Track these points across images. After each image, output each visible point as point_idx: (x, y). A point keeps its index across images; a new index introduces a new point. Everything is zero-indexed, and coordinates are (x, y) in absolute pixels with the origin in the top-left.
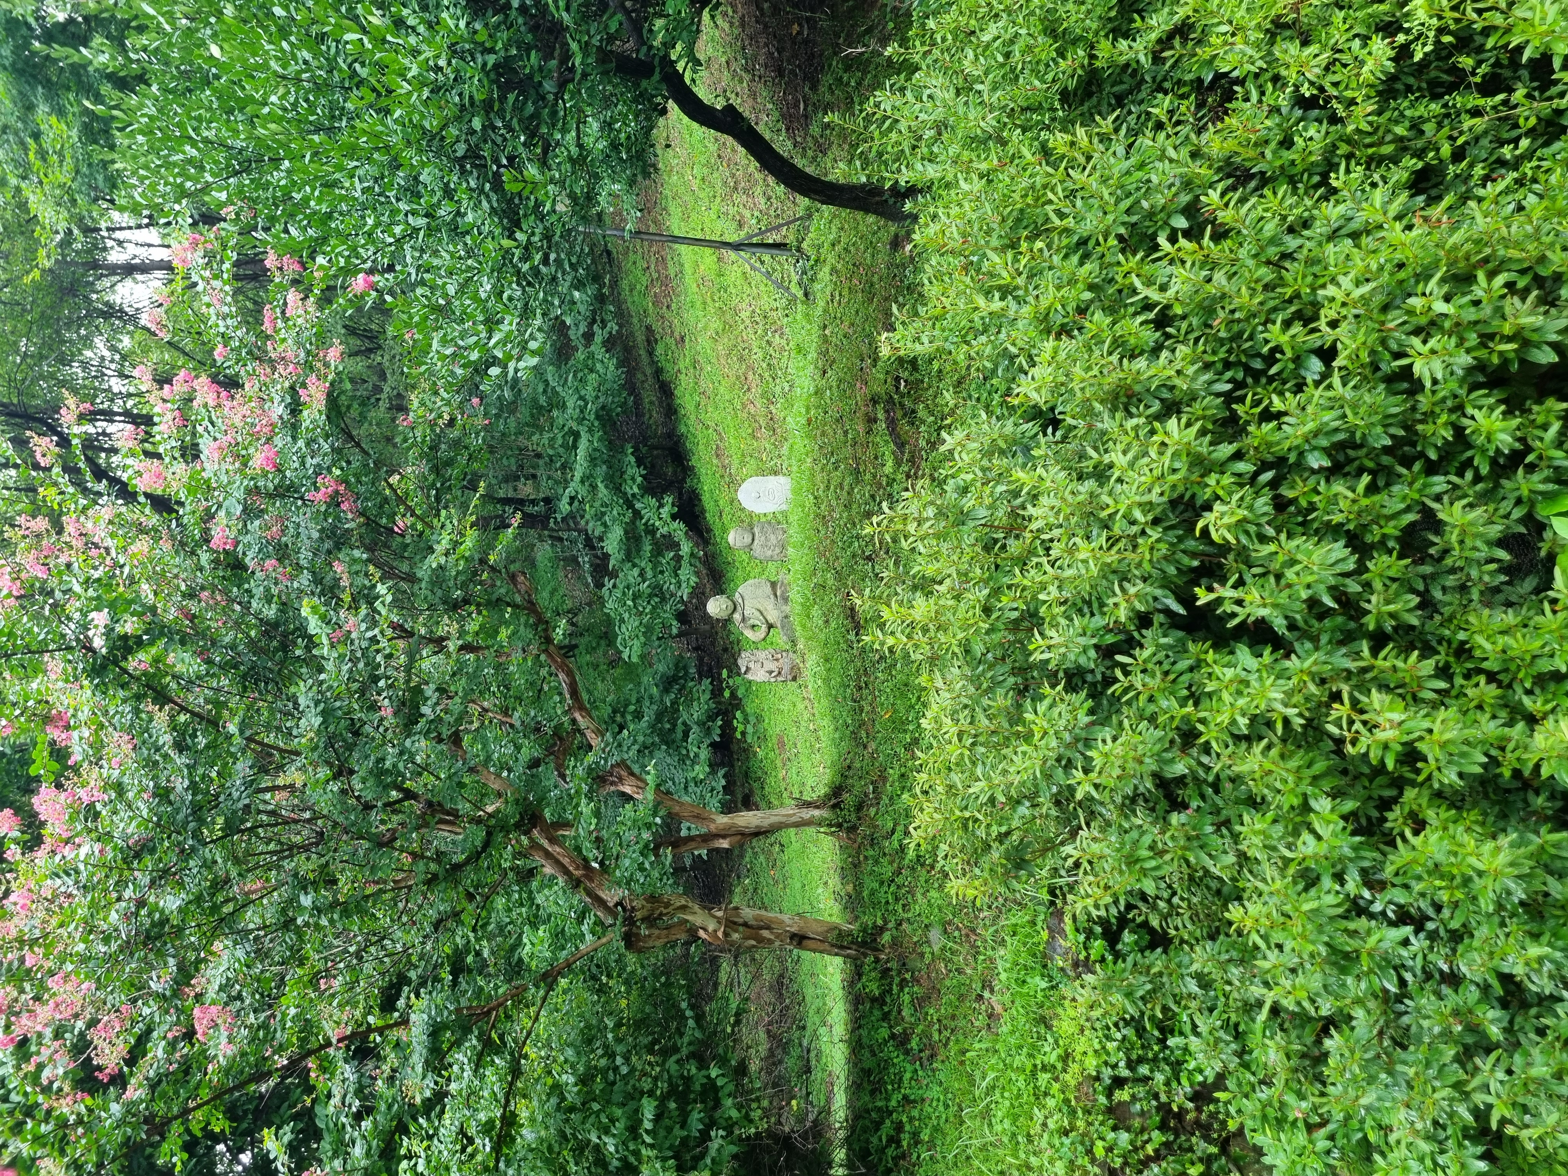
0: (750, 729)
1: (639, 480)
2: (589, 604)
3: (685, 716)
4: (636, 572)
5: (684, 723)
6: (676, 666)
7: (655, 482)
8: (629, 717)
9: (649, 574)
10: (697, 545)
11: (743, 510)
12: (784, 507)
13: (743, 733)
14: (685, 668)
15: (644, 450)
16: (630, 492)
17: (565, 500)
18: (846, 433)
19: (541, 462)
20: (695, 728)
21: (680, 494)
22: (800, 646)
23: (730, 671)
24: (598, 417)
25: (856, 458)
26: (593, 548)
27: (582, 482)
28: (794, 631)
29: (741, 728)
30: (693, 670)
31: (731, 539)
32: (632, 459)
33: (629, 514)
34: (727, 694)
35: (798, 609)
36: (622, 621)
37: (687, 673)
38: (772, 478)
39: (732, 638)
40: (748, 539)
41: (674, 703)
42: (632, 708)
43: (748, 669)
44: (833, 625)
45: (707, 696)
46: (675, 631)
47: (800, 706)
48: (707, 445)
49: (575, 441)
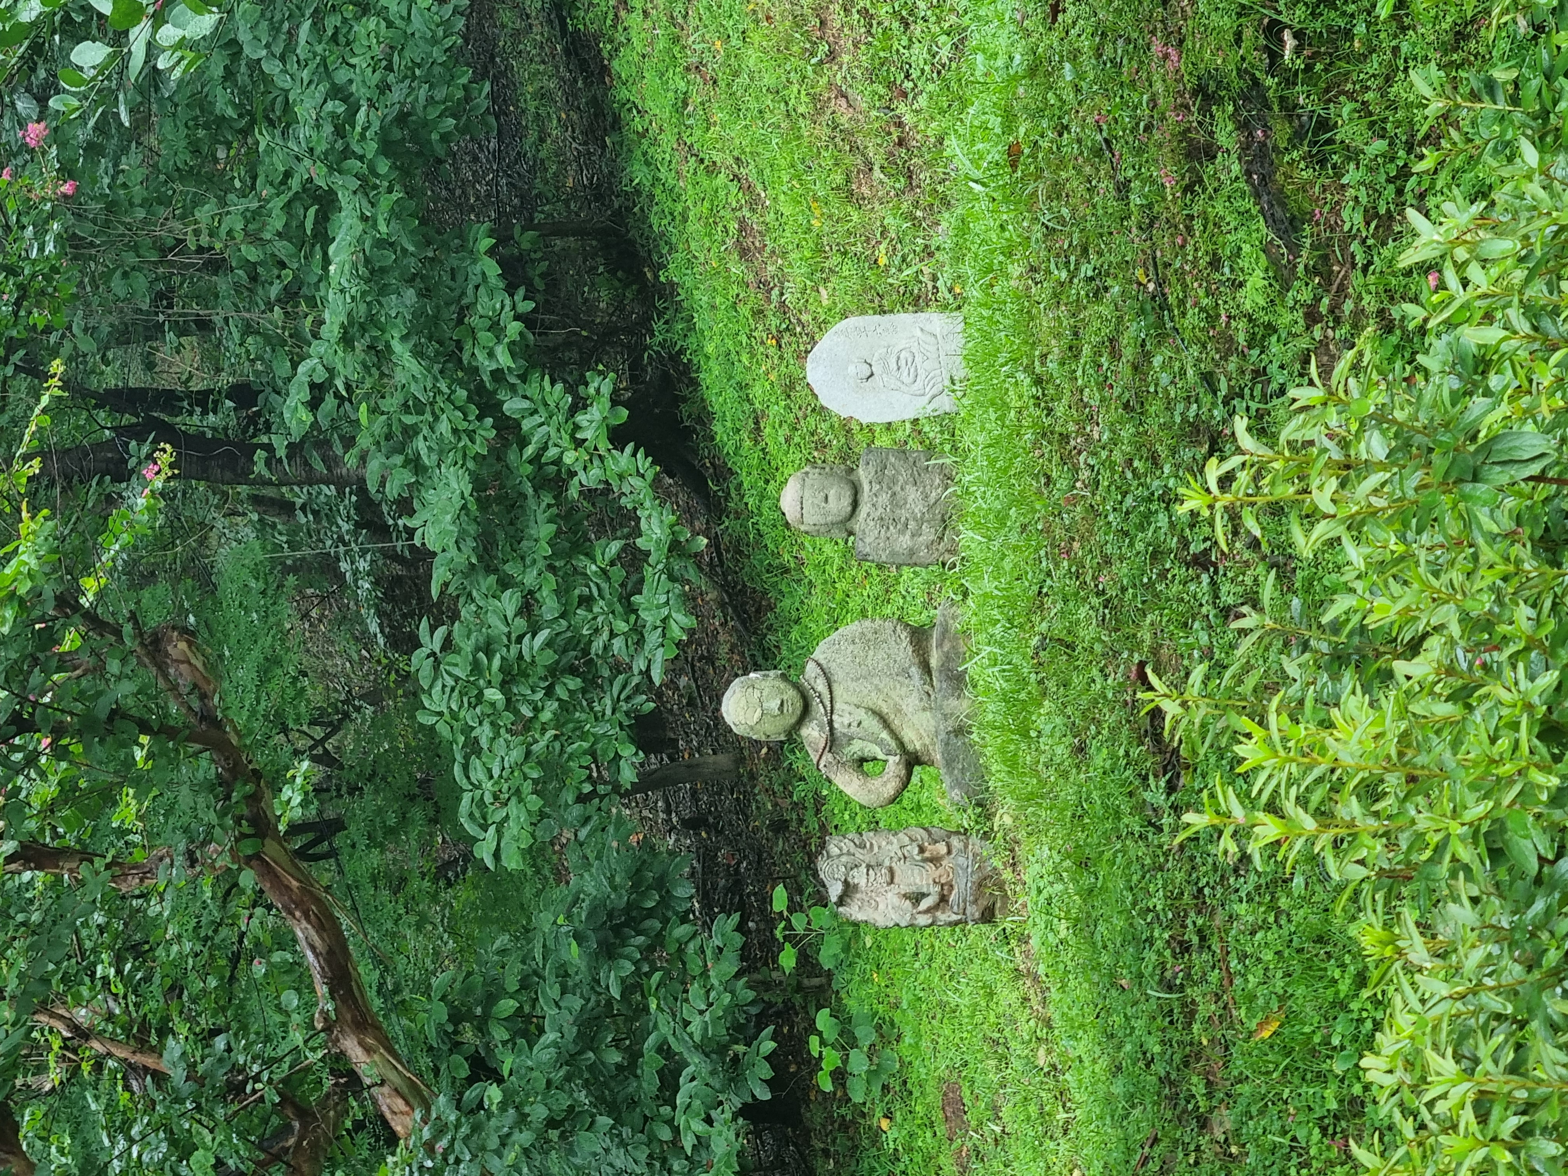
0: (858, 1063)
1: (514, 328)
2: (374, 697)
3: (665, 1027)
4: (510, 602)
5: (664, 1049)
6: (636, 875)
7: (558, 335)
8: (499, 1034)
9: (549, 606)
10: (687, 515)
11: (821, 411)
12: (945, 404)
13: (840, 1076)
14: (661, 884)
15: (526, 240)
16: (487, 365)
17: (298, 394)
18: (1123, 188)
19: (223, 284)
20: (696, 1063)
21: (636, 366)
22: (1004, 819)
23: (796, 889)
24: (387, 147)
25: (1153, 263)
26: (381, 531)
27: (346, 340)
28: (981, 774)
29: (831, 1059)
30: (684, 891)
31: (789, 501)
32: (492, 269)
33: (487, 430)
34: (788, 959)
35: (993, 711)
36: (473, 748)
37: (666, 899)
38: (905, 319)
39: (800, 791)
40: (839, 503)
41: (629, 988)
42: (507, 1006)
43: (849, 889)
44: (1100, 759)
45: (730, 965)
46: (628, 775)
47: (1008, 997)
48: (712, 220)
49: (323, 218)
